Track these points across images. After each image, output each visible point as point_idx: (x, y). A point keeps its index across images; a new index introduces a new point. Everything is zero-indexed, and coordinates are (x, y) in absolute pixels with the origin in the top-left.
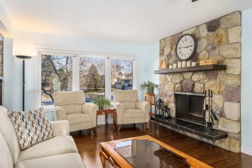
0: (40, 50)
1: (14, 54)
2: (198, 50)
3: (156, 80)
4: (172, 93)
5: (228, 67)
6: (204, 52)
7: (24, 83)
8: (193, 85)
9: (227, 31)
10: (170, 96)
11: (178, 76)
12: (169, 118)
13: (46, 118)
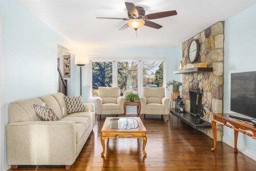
0: (91, 59)
1: (76, 64)
2: (200, 54)
3: (180, 79)
4: (187, 91)
5: (214, 69)
6: (203, 56)
7: (81, 81)
8: (198, 84)
9: (214, 39)
10: (187, 93)
11: (191, 76)
12: (185, 112)
13: (81, 101)
